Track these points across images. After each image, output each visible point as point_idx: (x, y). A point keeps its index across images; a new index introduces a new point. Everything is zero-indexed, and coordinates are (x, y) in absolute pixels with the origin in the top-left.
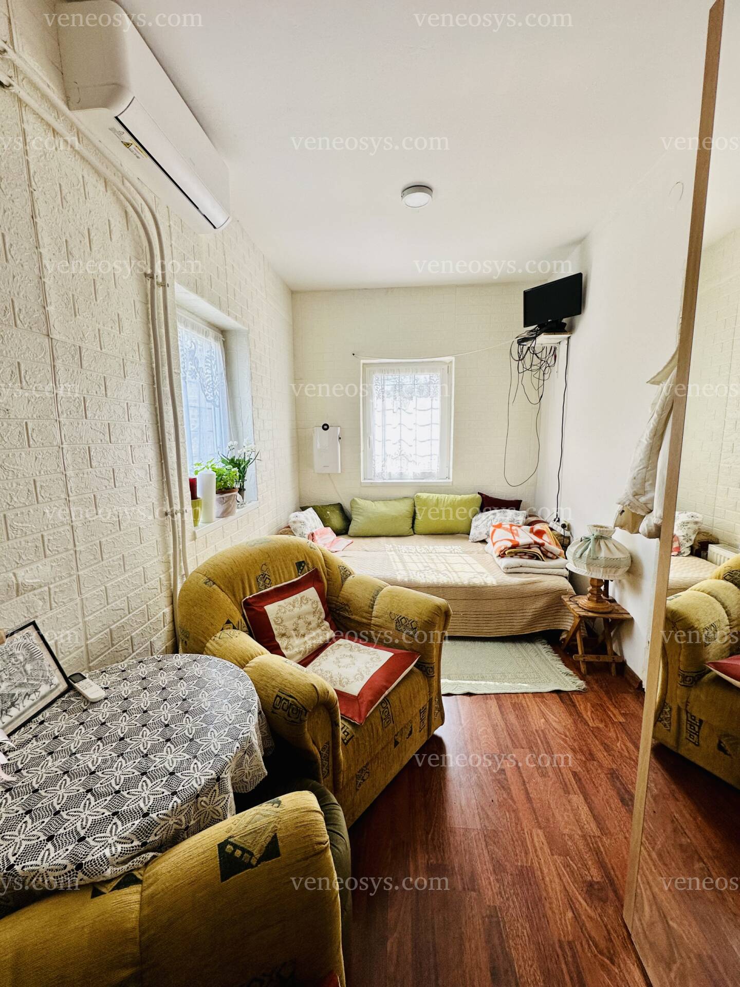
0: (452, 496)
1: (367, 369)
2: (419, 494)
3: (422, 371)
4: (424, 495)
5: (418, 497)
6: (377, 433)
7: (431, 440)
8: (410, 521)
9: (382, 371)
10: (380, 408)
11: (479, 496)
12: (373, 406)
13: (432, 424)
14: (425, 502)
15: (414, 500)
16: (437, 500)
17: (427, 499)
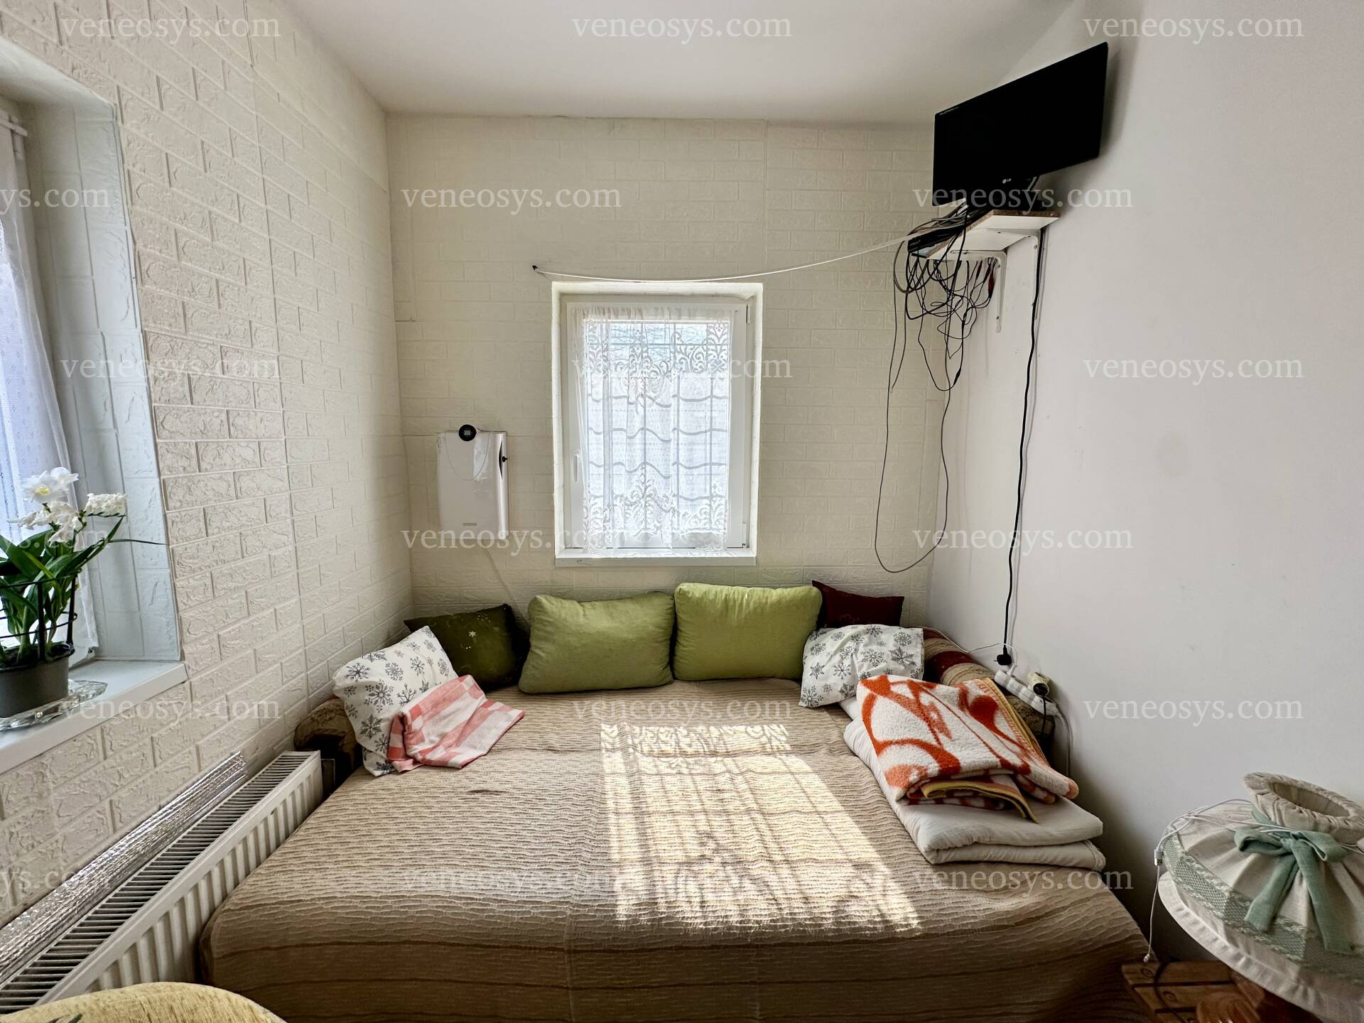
0: (758, 590)
1: (570, 306)
2: (684, 586)
3: (692, 314)
4: (696, 589)
5: (683, 594)
6: (592, 448)
7: (711, 464)
8: (664, 650)
9: (602, 311)
10: (598, 392)
11: (815, 590)
12: (582, 389)
13: (711, 430)
14: (699, 605)
15: (673, 598)
16: (726, 600)
17: (701, 599)
